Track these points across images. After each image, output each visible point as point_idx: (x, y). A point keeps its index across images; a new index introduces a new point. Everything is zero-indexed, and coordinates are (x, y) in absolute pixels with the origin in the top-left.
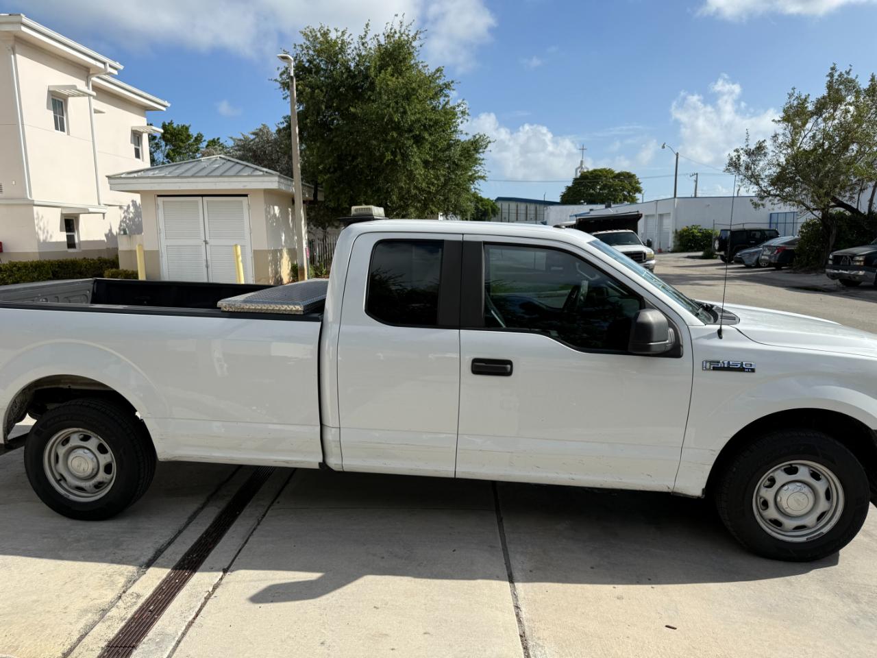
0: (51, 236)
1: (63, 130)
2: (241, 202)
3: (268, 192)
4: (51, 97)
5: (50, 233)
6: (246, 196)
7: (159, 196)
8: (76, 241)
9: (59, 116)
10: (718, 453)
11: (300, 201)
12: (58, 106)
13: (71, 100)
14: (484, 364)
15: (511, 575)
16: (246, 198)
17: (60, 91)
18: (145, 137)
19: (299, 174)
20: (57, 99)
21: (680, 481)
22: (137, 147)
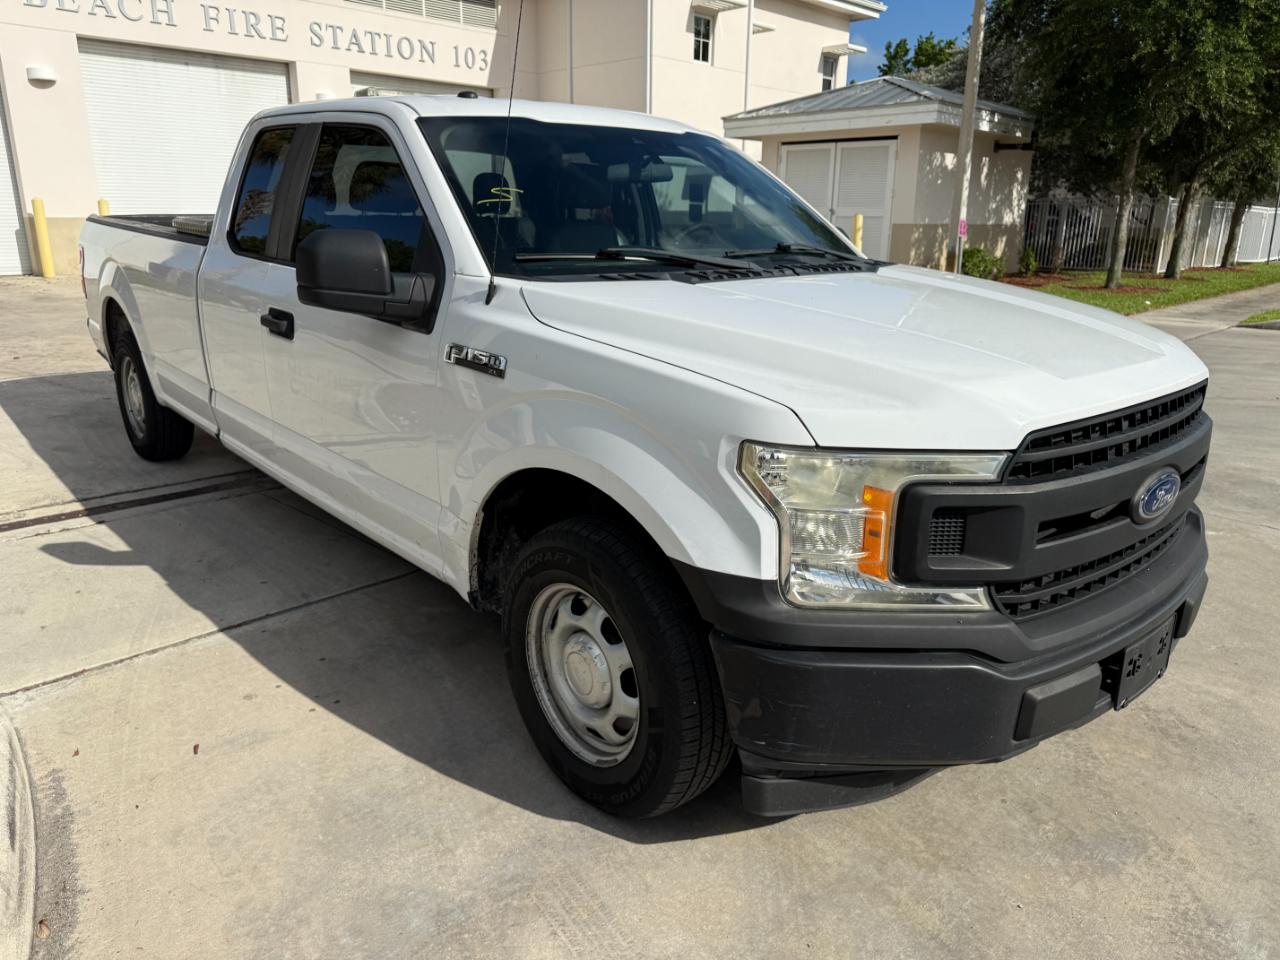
0: (670, 203)
1: (705, 58)
2: (887, 147)
3: (926, 129)
4: (693, 15)
5: (670, 197)
6: (895, 137)
7: (784, 144)
8: (704, 211)
9: (702, 40)
10: (470, 528)
11: (967, 140)
12: (703, 26)
13: (721, 16)
14: (270, 317)
15: (239, 625)
16: (894, 141)
17: (707, 5)
18: (843, 63)
19: (974, 93)
20: (703, 17)
21: (446, 567)
22: (828, 78)
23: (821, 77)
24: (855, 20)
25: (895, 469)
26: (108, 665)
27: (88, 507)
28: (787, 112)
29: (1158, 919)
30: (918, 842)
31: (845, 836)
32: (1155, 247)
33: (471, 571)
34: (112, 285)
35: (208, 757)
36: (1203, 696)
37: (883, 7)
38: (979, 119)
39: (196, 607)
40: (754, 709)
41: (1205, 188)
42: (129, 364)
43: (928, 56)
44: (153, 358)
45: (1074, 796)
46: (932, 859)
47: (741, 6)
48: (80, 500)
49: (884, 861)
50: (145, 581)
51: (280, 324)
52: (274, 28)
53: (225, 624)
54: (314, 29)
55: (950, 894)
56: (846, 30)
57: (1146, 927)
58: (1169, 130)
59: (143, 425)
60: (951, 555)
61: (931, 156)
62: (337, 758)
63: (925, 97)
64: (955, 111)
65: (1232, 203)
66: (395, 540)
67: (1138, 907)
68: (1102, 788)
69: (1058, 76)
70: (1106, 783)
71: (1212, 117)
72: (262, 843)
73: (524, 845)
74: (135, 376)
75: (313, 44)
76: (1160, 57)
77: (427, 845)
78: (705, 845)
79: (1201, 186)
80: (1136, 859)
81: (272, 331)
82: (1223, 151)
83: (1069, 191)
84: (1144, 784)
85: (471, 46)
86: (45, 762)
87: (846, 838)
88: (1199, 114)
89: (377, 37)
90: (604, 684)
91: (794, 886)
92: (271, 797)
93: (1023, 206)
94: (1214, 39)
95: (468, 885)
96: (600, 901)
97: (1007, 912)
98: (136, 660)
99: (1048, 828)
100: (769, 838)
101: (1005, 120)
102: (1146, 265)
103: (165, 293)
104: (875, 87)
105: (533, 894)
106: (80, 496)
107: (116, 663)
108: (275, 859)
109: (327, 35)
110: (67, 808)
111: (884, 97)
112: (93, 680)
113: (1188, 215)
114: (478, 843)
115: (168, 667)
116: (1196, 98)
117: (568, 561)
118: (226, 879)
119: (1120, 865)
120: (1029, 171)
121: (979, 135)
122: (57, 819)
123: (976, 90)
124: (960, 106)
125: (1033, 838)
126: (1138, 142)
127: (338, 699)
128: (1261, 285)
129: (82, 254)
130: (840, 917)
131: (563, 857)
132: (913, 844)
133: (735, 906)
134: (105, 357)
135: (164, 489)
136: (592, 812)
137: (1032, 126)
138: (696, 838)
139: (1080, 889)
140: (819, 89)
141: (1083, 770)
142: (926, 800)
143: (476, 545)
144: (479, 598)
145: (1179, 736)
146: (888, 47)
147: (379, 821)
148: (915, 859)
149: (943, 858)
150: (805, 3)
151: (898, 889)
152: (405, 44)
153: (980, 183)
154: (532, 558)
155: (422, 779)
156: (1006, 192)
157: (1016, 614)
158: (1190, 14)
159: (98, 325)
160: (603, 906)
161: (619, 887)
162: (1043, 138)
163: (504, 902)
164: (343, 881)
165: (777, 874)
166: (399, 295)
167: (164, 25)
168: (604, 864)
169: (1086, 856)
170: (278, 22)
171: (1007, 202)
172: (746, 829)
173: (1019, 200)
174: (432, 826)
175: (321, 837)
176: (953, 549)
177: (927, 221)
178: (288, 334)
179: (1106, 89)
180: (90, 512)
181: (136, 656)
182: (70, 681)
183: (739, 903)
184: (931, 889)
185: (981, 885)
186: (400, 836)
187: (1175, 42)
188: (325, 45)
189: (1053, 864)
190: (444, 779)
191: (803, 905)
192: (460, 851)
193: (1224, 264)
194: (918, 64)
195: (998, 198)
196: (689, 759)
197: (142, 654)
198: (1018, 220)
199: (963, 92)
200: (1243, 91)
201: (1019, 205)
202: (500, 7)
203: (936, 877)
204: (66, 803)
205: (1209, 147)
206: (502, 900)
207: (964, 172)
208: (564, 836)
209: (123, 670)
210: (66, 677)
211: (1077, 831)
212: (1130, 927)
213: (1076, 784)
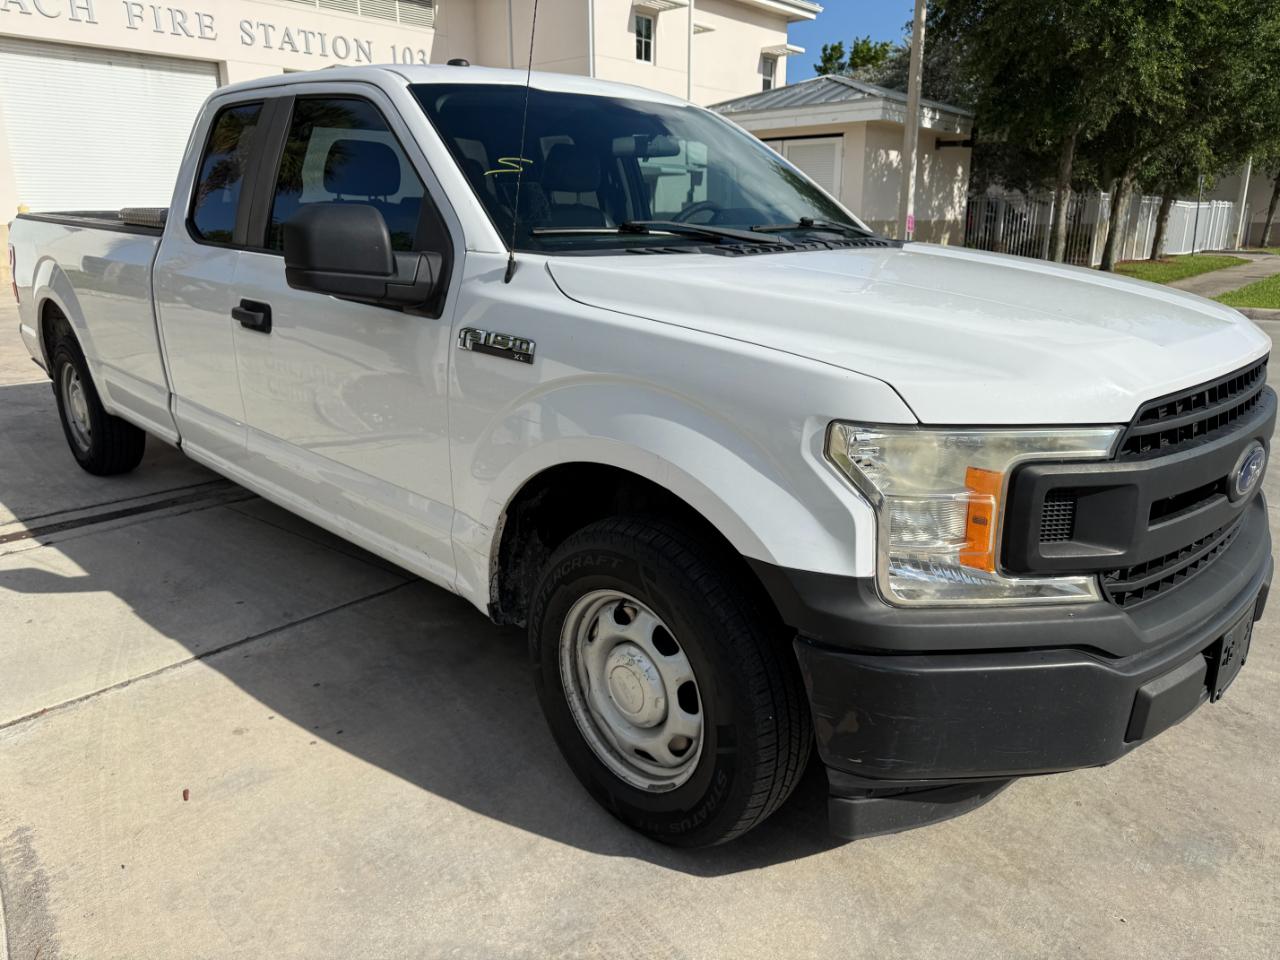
1: (648, 58)
2: (833, 145)
3: (872, 126)
4: (635, 14)
6: (841, 135)
9: (644, 40)
10: (491, 534)
11: (911, 138)
12: (644, 28)
13: (661, 15)
14: (243, 310)
15: (218, 651)
16: (840, 138)
17: (648, 4)
18: (782, 63)
19: (917, 92)
20: (644, 16)
21: (460, 577)
22: (768, 78)
23: (760, 78)
24: (793, 21)
25: (1002, 447)
26: (72, 702)
27: (32, 527)
28: (733, 110)
29: (1269, 924)
30: (1001, 854)
31: (922, 852)
32: (1089, 242)
33: (491, 581)
34: (49, 286)
35: (200, 803)
36: (1248, 680)
37: (820, 9)
38: (922, 115)
39: (168, 634)
40: (850, 723)
41: (1136, 182)
42: (70, 370)
43: (864, 57)
44: (100, 364)
45: (1147, 793)
46: (1019, 872)
47: (682, 6)
48: (23, 521)
49: (970, 878)
50: (107, 608)
51: (255, 316)
52: (202, 26)
53: (202, 650)
54: (245, 27)
55: (1047, 911)
56: (783, 31)
57: (1259, 934)
58: (1104, 125)
59: (88, 438)
60: (1058, 542)
61: (876, 153)
62: (349, 796)
63: (870, 94)
64: (900, 107)
65: (1157, 198)
66: (396, 550)
67: (1246, 913)
68: (1174, 784)
69: (995, 73)
70: (1177, 778)
71: (1144, 112)
72: (276, 901)
73: (576, 886)
74: (78, 383)
75: (244, 43)
76: (1094, 53)
77: (466, 892)
78: (775, 873)
79: (1132, 180)
80: (1229, 859)
81: (245, 325)
82: (1151, 146)
83: (1006, 188)
84: (1215, 777)
85: (408, 45)
86: (8, 819)
87: (923, 855)
88: (1133, 110)
89: (310, 36)
90: (657, 700)
91: (881, 913)
92: (278, 847)
93: (964, 204)
94: (1146, 36)
95: (519, 937)
96: (671, 945)
97: (1111, 929)
98: (103, 694)
99: (1131, 830)
100: (842, 860)
101: (947, 117)
102: (1081, 259)
103: (103, 294)
104: (820, 86)
105: (594, 942)
106: (22, 516)
107: (81, 700)
108: (293, 919)
109: (258, 33)
110: (38, 874)
111: (828, 96)
112: (57, 720)
113: (1120, 209)
114: (523, 886)
115: (142, 702)
116: (1128, 93)
117: (614, 565)
118: (237, 948)
119: (1214, 867)
120: (969, 168)
121: (923, 132)
122: (28, 888)
123: (920, 88)
124: (904, 103)
125: (1117, 843)
126: (1074, 138)
127: (340, 729)
128: (1191, 276)
129: (13, 254)
130: (937, 945)
131: (620, 896)
132: (993, 856)
133: (821, 941)
134: (43, 368)
135: (116, 504)
136: (644, 842)
137: (971, 122)
138: (766, 865)
139: (1180, 896)
140: (759, 89)
141: (1150, 765)
142: (998, 808)
143: (497, 551)
144: (500, 610)
145: (1236, 723)
146: (825, 49)
147: (407, 868)
148: (1001, 874)
149: (1030, 871)
150: (741, 3)
151: (992, 910)
152: (340, 43)
153: (923, 180)
154: (569, 563)
155: (447, 816)
156: (947, 190)
157: (1122, 604)
158: (1122, 12)
159: (32, 332)
160: (676, 950)
161: (690, 927)
162: (984, 134)
163: (563, 954)
164: (375, 941)
165: (858, 901)
166: (402, 276)
167: (84, 22)
168: (668, 901)
169: (1177, 859)
170: (206, 22)
171: (948, 199)
172: (815, 852)
173: (960, 197)
174: (467, 869)
175: (343, 891)
176: (1061, 534)
177: (873, 219)
178: (265, 327)
179: (1044, 85)
180: (35, 533)
181: (104, 691)
182: (29, 723)
183: (824, 937)
184: (1025, 907)
185: (1077, 899)
186: (433, 883)
187: (1108, 39)
188: (256, 43)
189: (1146, 870)
190: (473, 815)
191: (894, 935)
192: (504, 896)
193: (1153, 257)
194: (854, 65)
195: (940, 196)
196: (764, 780)
197: (110, 688)
198: (959, 217)
199: (905, 91)
200: (1173, 86)
201: (960, 202)
202: (437, 7)
203: (1028, 893)
204: (37, 868)
205: (1138, 144)
206: (561, 951)
207: (911, 168)
208: (618, 872)
209: (91, 708)
210: (23, 719)
211: (1162, 833)
212: (1243, 936)
213: (1146, 780)
